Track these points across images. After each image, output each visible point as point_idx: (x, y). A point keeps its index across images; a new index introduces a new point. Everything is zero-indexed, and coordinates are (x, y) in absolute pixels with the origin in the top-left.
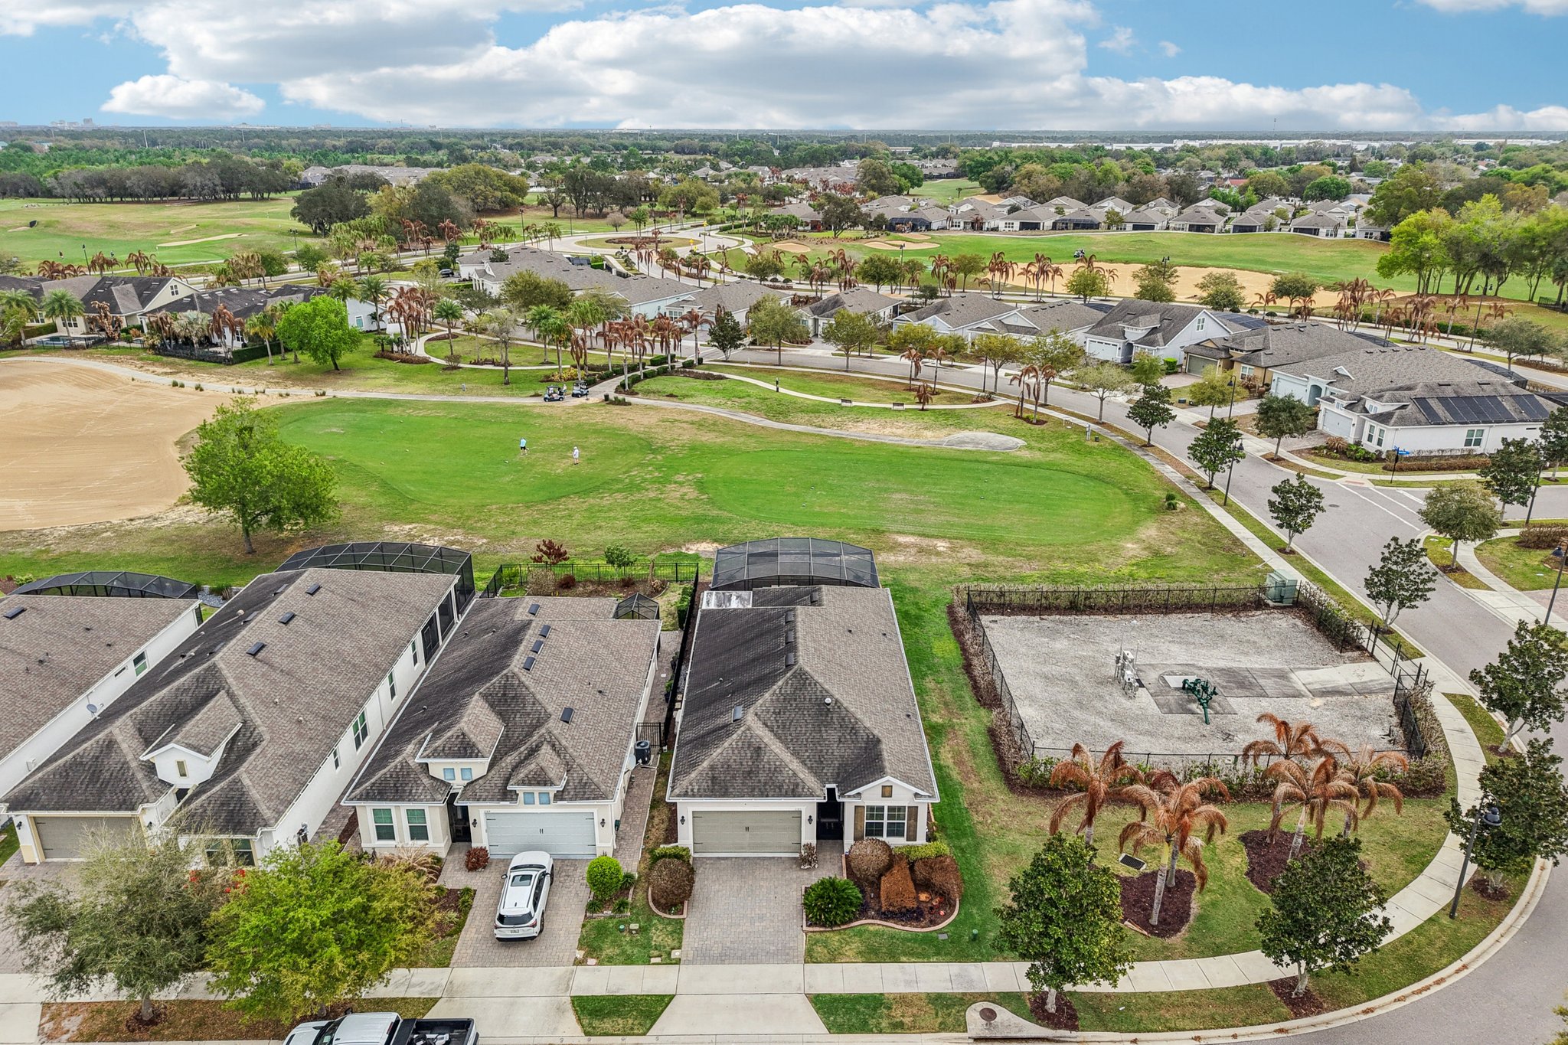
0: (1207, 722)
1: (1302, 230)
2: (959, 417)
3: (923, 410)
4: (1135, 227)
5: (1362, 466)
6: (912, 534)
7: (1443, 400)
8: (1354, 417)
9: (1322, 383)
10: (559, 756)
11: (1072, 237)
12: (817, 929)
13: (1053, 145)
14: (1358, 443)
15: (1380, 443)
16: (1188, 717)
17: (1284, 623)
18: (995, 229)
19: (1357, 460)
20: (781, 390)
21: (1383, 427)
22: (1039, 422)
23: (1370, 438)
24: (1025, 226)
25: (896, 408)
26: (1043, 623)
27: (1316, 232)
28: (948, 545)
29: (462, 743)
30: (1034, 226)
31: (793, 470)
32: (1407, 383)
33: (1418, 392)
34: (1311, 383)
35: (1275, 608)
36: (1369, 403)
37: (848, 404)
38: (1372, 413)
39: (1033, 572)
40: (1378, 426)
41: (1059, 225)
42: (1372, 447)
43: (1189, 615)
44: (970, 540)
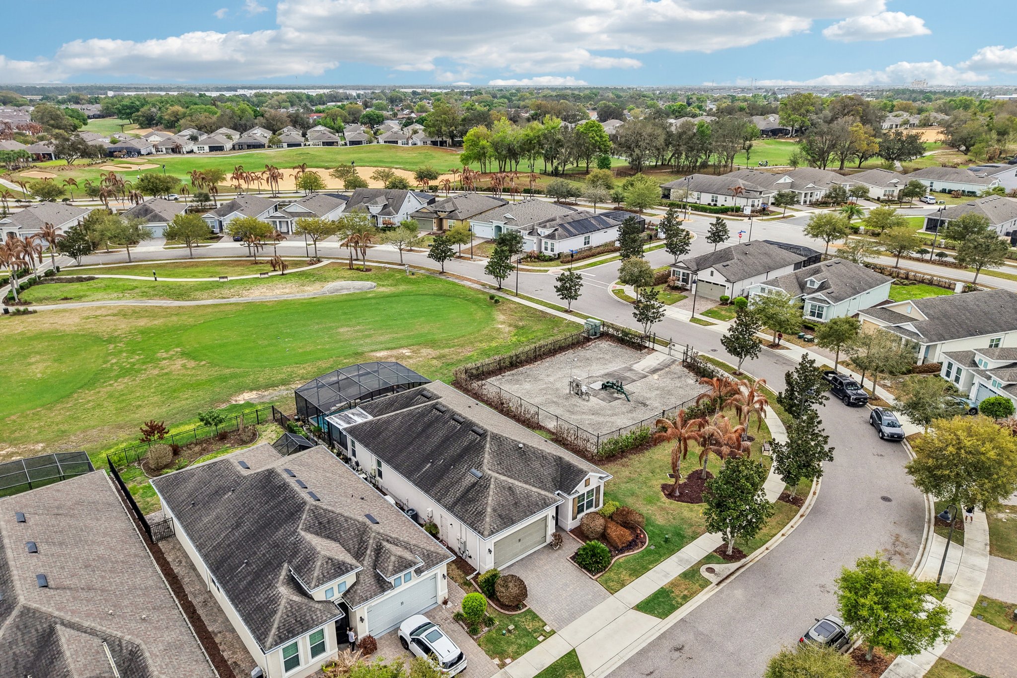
0: (629, 401)
1: (389, 142)
2: (313, 275)
3: (283, 274)
4: (289, 145)
5: (551, 263)
6: (382, 350)
7: (569, 223)
8: (535, 239)
9: (501, 224)
10: (397, 545)
11: (253, 154)
12: (599, 575)
13: (163, 93)
14: (541, 252)
15: (552, 250)
16: (619, 401)
17: (604, 344)
18: (192, 152)
19: (546, 261)
20: (158, 279)
21: (553, 241)
22: (369, 270)
23: (546, 249)
24: (212, 149)
25: (263, 276)
26: (506, 378)
27: (396, 142)
28: (409, 351)
29: (333, 565)
30: (220, 149)
31: (249, 329)
32: (551, 217)
33: (558, 221)
34: (494, 225)
35: (595, 339)
36: (540, 230)
37: (225, 280)
38: (542, 235)
39: (472, 353)
40: (550, 242)
41: (237, 147)
42: (548, 253)
43: (564, 353)
44: (419, 344)
